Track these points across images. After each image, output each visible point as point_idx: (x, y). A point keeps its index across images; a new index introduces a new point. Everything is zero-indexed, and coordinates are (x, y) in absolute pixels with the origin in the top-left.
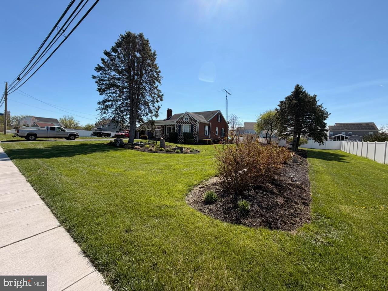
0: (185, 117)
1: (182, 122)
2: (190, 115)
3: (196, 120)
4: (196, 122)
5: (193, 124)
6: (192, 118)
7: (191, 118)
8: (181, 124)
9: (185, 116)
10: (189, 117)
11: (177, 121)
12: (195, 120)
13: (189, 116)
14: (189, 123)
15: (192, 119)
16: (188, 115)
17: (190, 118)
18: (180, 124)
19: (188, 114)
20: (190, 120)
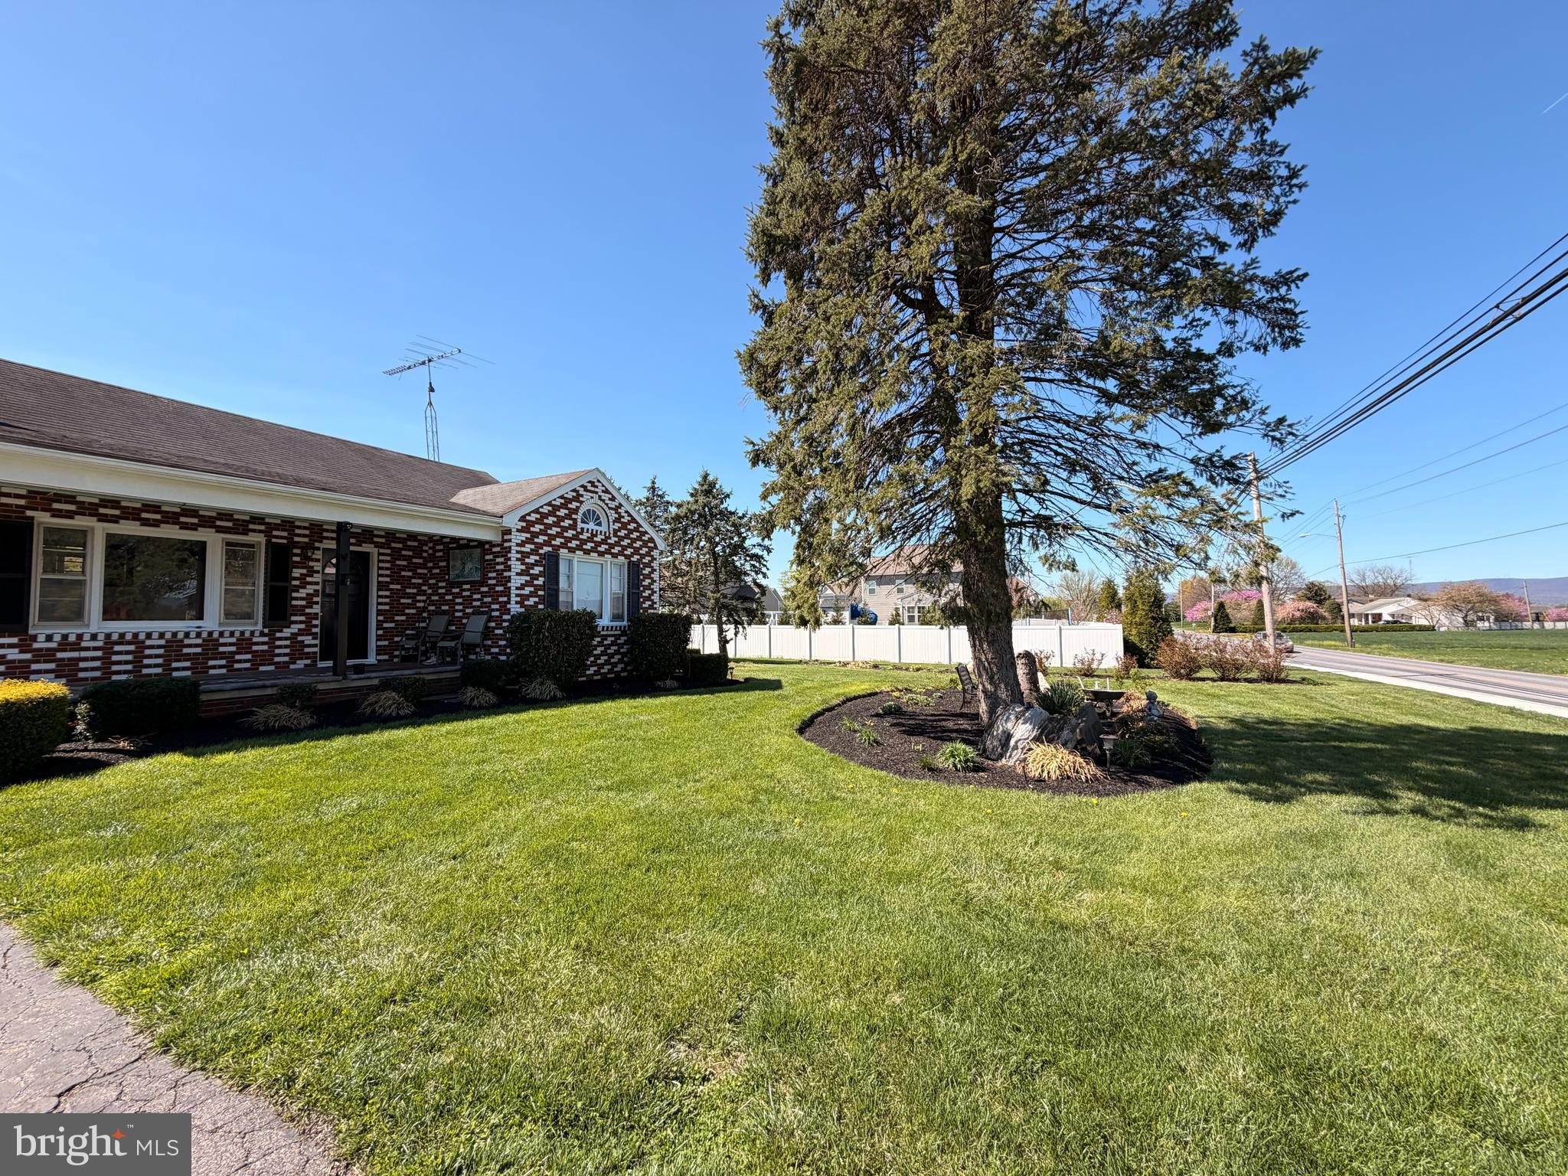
0: (589, 503)
1: (570, 533)
2: (620, 499)
3: (652, 540)
4: (651, 549)
5: (635, 558)
6: (634, 520)
7: (626, 519)
8: (563, 552)
9: (587, 496)
10: (616, 509)
11: (523, 519)
12: (645, 538)
13: (613, 504)
14: (616, 550)
15: (632, 526)
16: (606, 497)
17: (617, 520)
18: (557, 548)
19: (606, 491)
20: (623, 533)
